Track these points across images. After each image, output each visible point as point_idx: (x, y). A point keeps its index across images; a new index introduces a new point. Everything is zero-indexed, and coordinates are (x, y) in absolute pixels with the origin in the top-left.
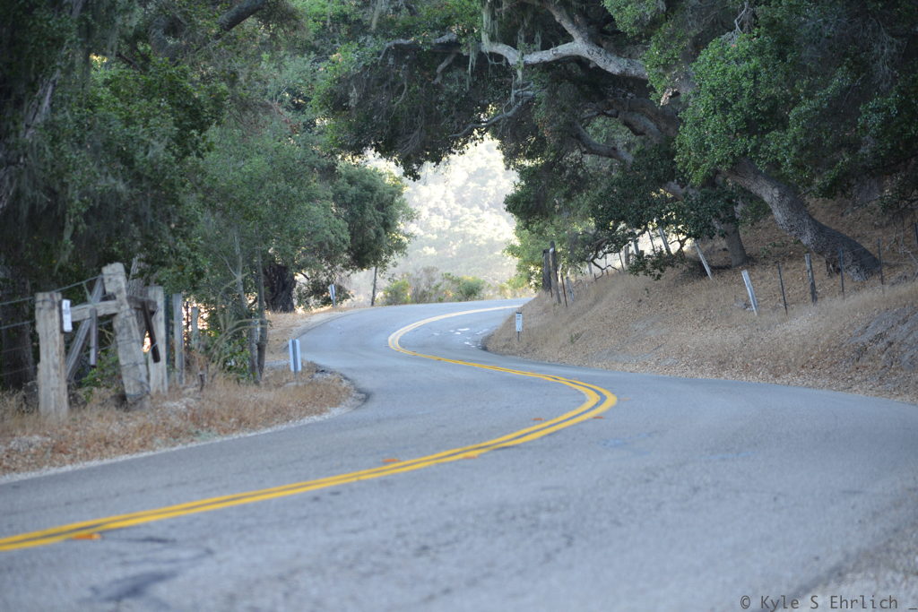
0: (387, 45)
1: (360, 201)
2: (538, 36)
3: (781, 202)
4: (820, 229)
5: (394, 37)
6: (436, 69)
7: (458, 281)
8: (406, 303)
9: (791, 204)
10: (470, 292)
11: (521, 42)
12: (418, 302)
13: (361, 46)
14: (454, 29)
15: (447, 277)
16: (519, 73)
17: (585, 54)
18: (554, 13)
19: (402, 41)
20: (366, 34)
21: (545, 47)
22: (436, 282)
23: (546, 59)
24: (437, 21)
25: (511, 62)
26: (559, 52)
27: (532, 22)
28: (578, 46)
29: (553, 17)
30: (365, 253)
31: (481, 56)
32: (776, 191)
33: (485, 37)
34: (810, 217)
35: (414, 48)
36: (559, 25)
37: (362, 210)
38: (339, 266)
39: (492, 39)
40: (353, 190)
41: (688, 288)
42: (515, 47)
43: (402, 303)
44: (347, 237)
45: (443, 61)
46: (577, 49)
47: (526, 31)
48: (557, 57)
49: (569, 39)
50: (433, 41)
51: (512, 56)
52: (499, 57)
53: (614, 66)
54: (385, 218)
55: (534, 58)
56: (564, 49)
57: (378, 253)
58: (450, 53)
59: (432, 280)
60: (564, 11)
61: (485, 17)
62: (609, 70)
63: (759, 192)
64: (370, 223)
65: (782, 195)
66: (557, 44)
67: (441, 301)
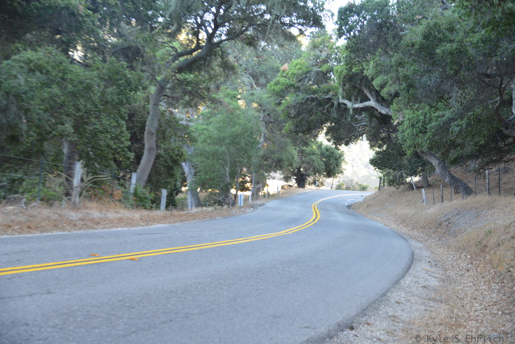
0: (307, 97)
1: (329, 157)
2: (359, 98)
3: (438, 166)
4: (452, 177)
5: (309, 94)
6: (324, 107)
7: (360, 185)
8: (342, 189)
9: (442, 167)
10: (364, 189)
11: (353, 100)
12: (346, 190)
13: (297, 96)
14: (330, 93)
15: (357, 183)
16: (351, 110)
17: (374, 106)
18: (364, 90)
19: (313, 96)
20: (299, 92)
21: (361, 102)
22: (354, 184)
23: (360, 106)
24: (326, 90)
25: (349, 106)
26: (365, 104)
27: (357, 93)
28: (372, 103)
29: (364, 92)
30: (330, 173)
31: (339, 104)
32: (437, 161)
33: (340, 97)
34: (449, 172)
35: (316, 99)
36: (366, 95)
37: (329, 160)
38: (322, 176)
39: (343, 98)
40: (327, 153)
41: (406, 193)
42: (350, 101)
43: (341, 189)
44: (324, 167)
45: (327, 104)
47: (355, 96)
48: (364, 106)
49: (370, 100)
50: (323, 97)
51: (349, 104)
52: (345, 105)
53: (384, 111)
54: (337, 163)
55: (356, 106)
56: (367, 104)
57: (334, 174)
58: (330, 102)
59: (352, 184)
60: (368, 90)
61: (341, 90)
62: (382, 112)
63: (431, 161)
64: (332, 164)
65: (439, 163)
66: (365, 102)
67: (354, 190)
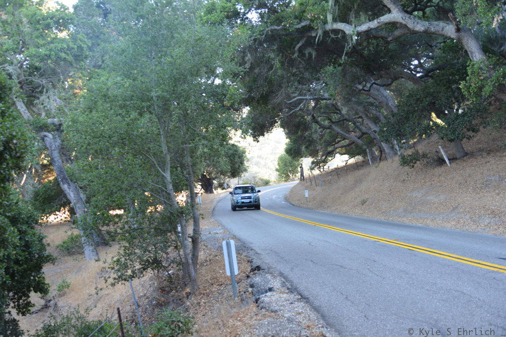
1: (233, 155)
5: (271, 24)
6: (294, 48)
7: (263, 180)
10: (267, 183)
11: (352, 20)
14: (308, 16)
15: (260, 179)
16: (354, 38)
17: (400, 20)
23: (372, 26)
25: (347, 32)
26: (382, 20)
28: (395, 15)
30: (235, 173)
33: (329, 19)
37: (234, 158)
38: (227, 177)
39: (334, 19)
42: (349, 23)
44: (230, 167)
45: (299, 42)
46: (394, 17)
47: (355, 12)
48: (380, 24)
50: (295, 26)
51: (347, 29)
52: (339, 32)
53: (420, 26)
55: (364, 27)
56: (385, 18)
57: (239, 174)
58: (303, 37)
62: (417, 29)
64: (237, 163)
66: (380, 16)
